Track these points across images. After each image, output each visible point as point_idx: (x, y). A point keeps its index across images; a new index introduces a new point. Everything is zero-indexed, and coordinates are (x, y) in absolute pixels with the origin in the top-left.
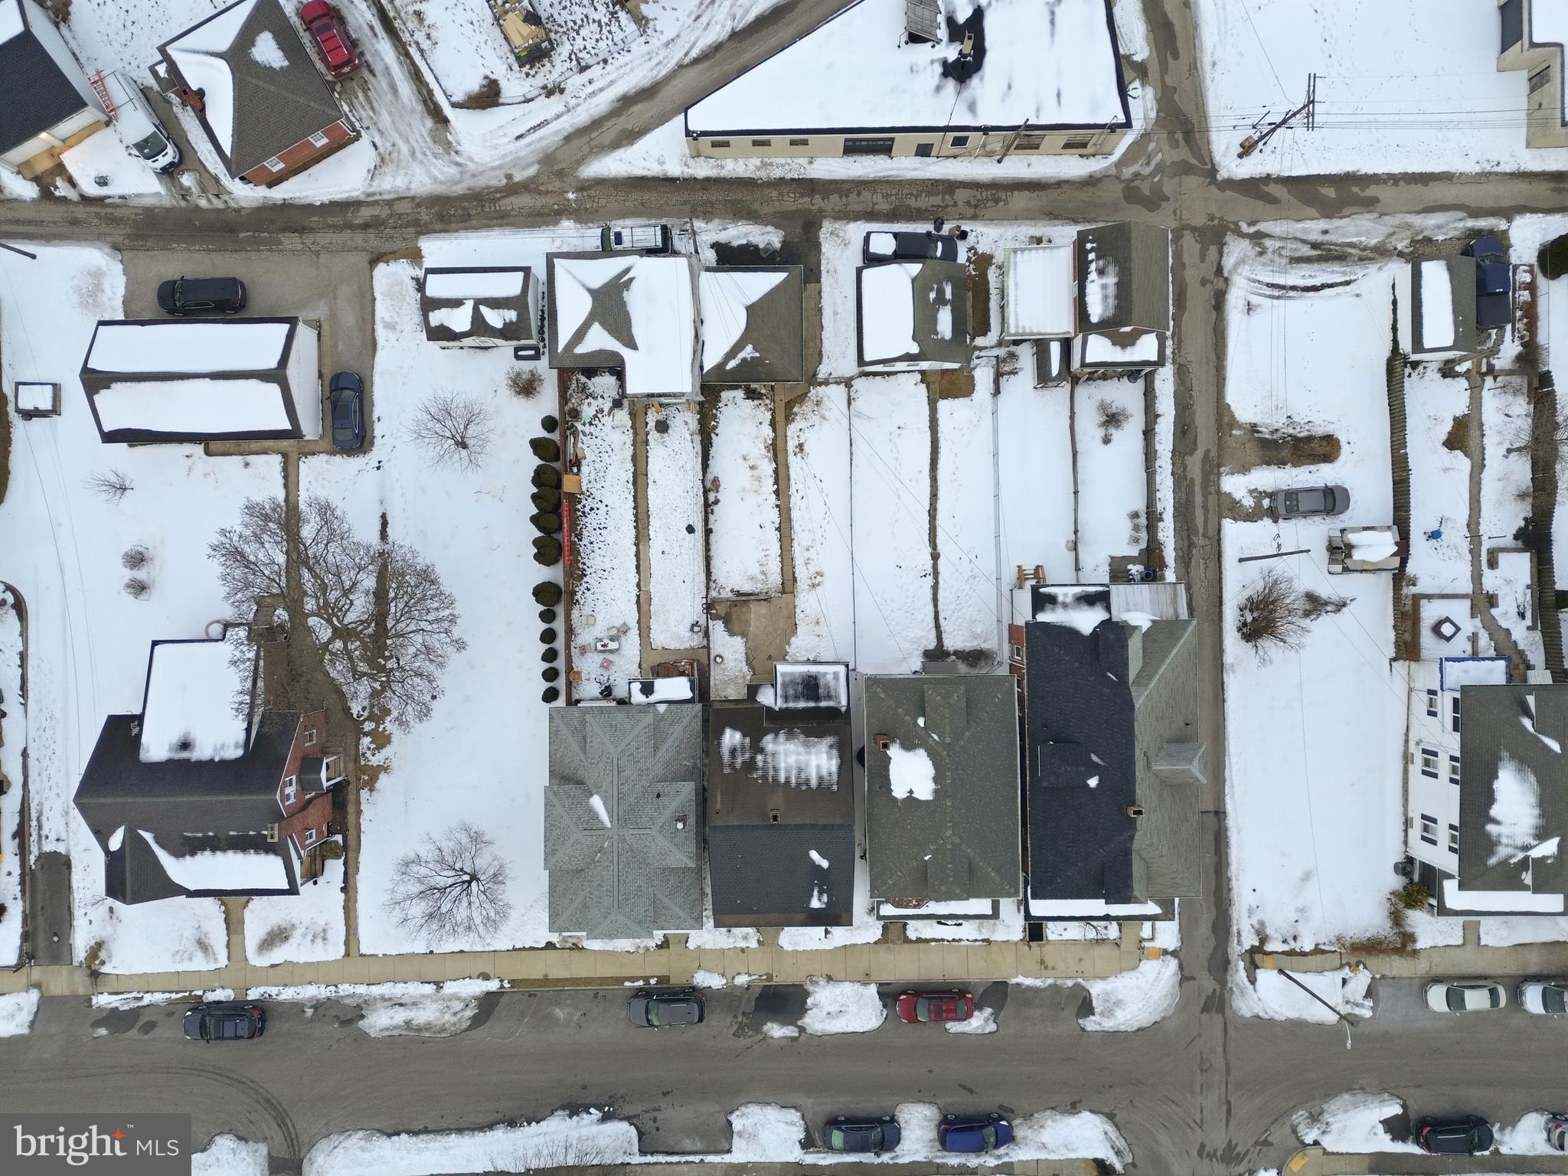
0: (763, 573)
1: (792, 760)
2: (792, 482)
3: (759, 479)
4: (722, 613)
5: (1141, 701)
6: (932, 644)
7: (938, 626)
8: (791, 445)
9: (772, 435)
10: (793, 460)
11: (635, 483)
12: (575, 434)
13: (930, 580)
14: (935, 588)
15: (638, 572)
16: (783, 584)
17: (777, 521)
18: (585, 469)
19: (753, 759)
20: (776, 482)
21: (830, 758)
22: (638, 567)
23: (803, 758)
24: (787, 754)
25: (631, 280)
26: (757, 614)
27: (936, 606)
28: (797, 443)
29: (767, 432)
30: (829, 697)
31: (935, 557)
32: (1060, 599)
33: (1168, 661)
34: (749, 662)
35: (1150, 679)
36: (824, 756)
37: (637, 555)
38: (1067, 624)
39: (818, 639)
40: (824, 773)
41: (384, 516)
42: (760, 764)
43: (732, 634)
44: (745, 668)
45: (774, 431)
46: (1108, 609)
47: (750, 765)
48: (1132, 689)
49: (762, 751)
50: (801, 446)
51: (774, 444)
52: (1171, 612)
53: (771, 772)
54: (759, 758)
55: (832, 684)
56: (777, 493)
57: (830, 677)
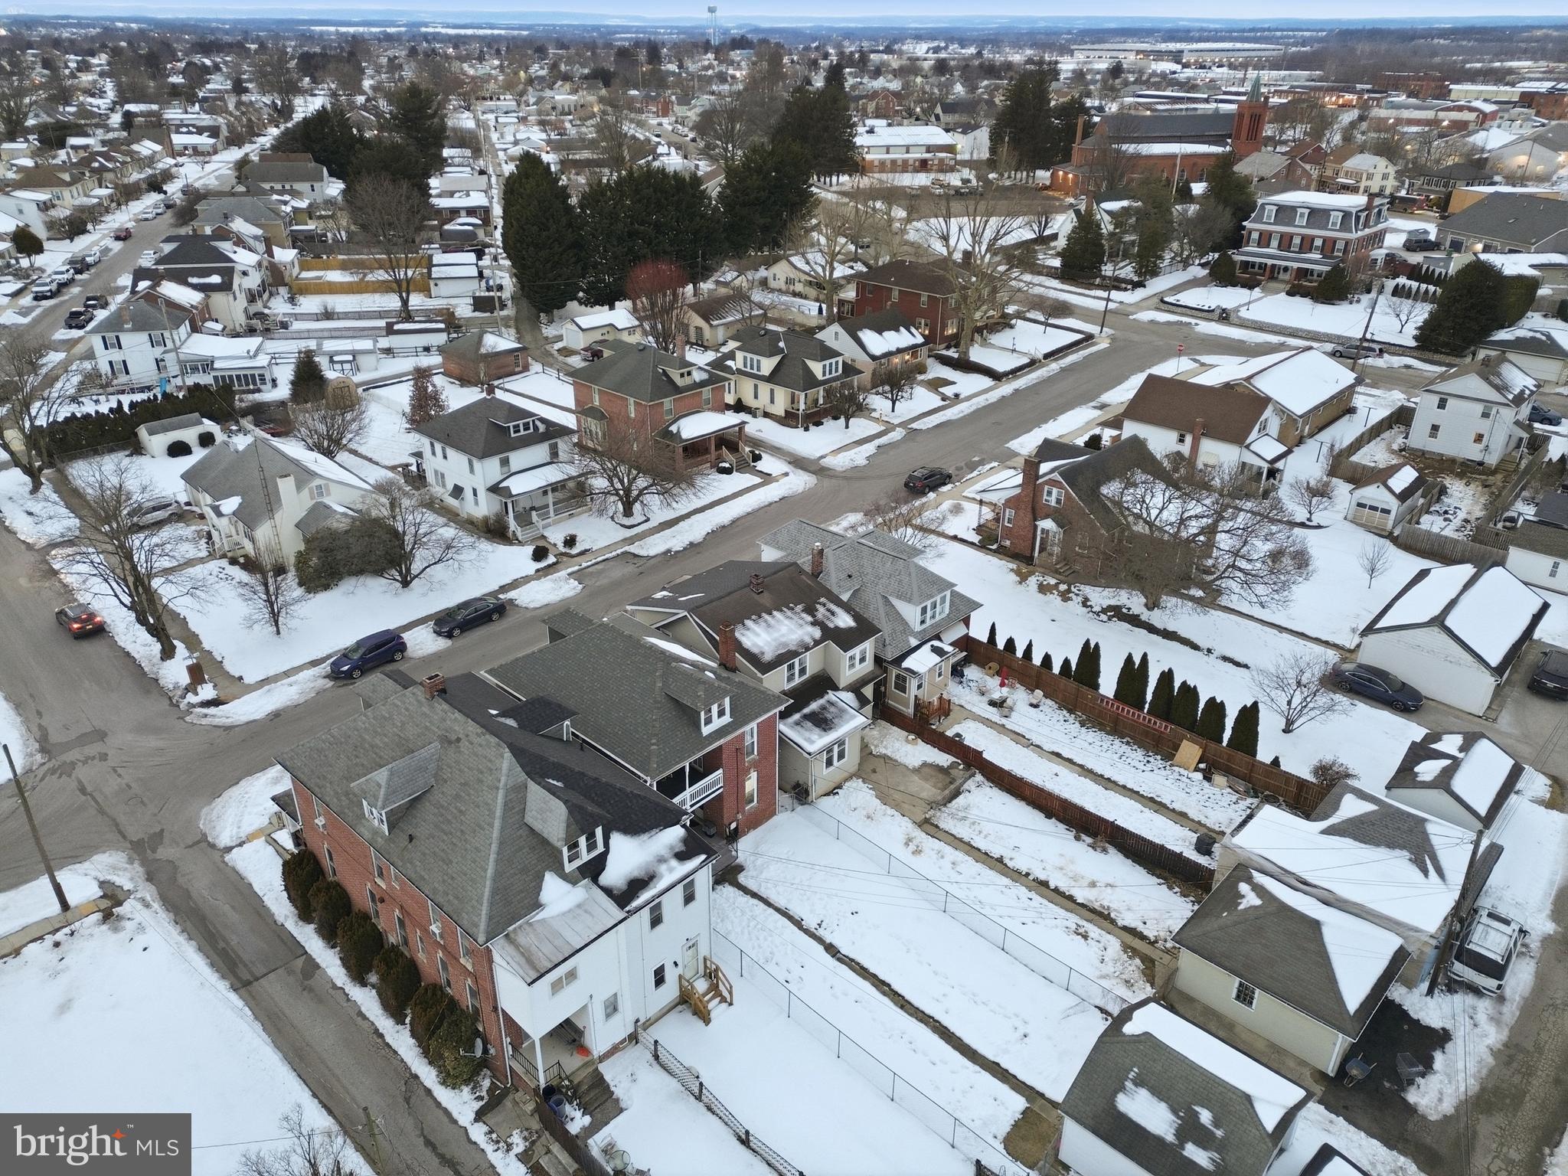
0: (964, 818)
1: (784, 629)
2: (1045, 902)
3: (1075, 879)
4: (954, 772)
5: (505, 765)
6: (742, 878)
7: (755, 895)
8: (1094, 931)
9: (1120, 923)
10: (1073, 920)
11: (1152, 799)
12: (1247, 793)
13: (810, 923)
14: (798, 923)
15: (1053, 753)
16: (937, 827)
17: (1010, 864)
18: (1199, 776)
19: (814, 616)
20: (1056, 890)
21: (755, 645)
22: (1058, 755)
23: (776, 635)
24: (791, 631)
25: (1426, 873)
26: (928, 790)
27: (778, 910)
28: (1091, 935)
29: (1128, 919)
30: (797, 723)
31: (831, 949)
32: (674, 863)
33: (494, 847)
34: (885, 758)
35: (507, 806)
36: (761, 644)
37: (1070, 761)
38: (645, 837)
39: (853, 806)
40: (747, 633)
41: (1246, 666)
42: (804, 615)
43: (925, 764)
44: (884, 751)
45: (1125, 929)
46: (608, 891)
47: (810, 610)
48: (523, 776)
49: (814, 624)
50: (1085, 937)
51: (1107, 917)
52: (522, 939)
53: (789, 613)
54: (809, 619)
55: (807, 734)
56: (1045, 884)
57: (814, 737)
